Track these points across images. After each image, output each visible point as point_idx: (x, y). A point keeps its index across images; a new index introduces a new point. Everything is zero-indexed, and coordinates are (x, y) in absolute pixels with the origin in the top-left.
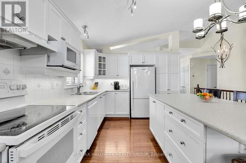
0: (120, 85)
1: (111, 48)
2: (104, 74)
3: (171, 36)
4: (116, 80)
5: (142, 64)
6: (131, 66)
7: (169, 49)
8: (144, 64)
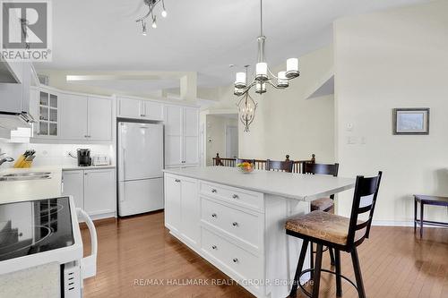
0: (91, 155)
1: (70, 78)
2: (55, 133)
3: (186, 77)
4: (84, 147)
5: (141, 118)
6: (119, 120)
7: (181, 98)
8: (143, 118)
